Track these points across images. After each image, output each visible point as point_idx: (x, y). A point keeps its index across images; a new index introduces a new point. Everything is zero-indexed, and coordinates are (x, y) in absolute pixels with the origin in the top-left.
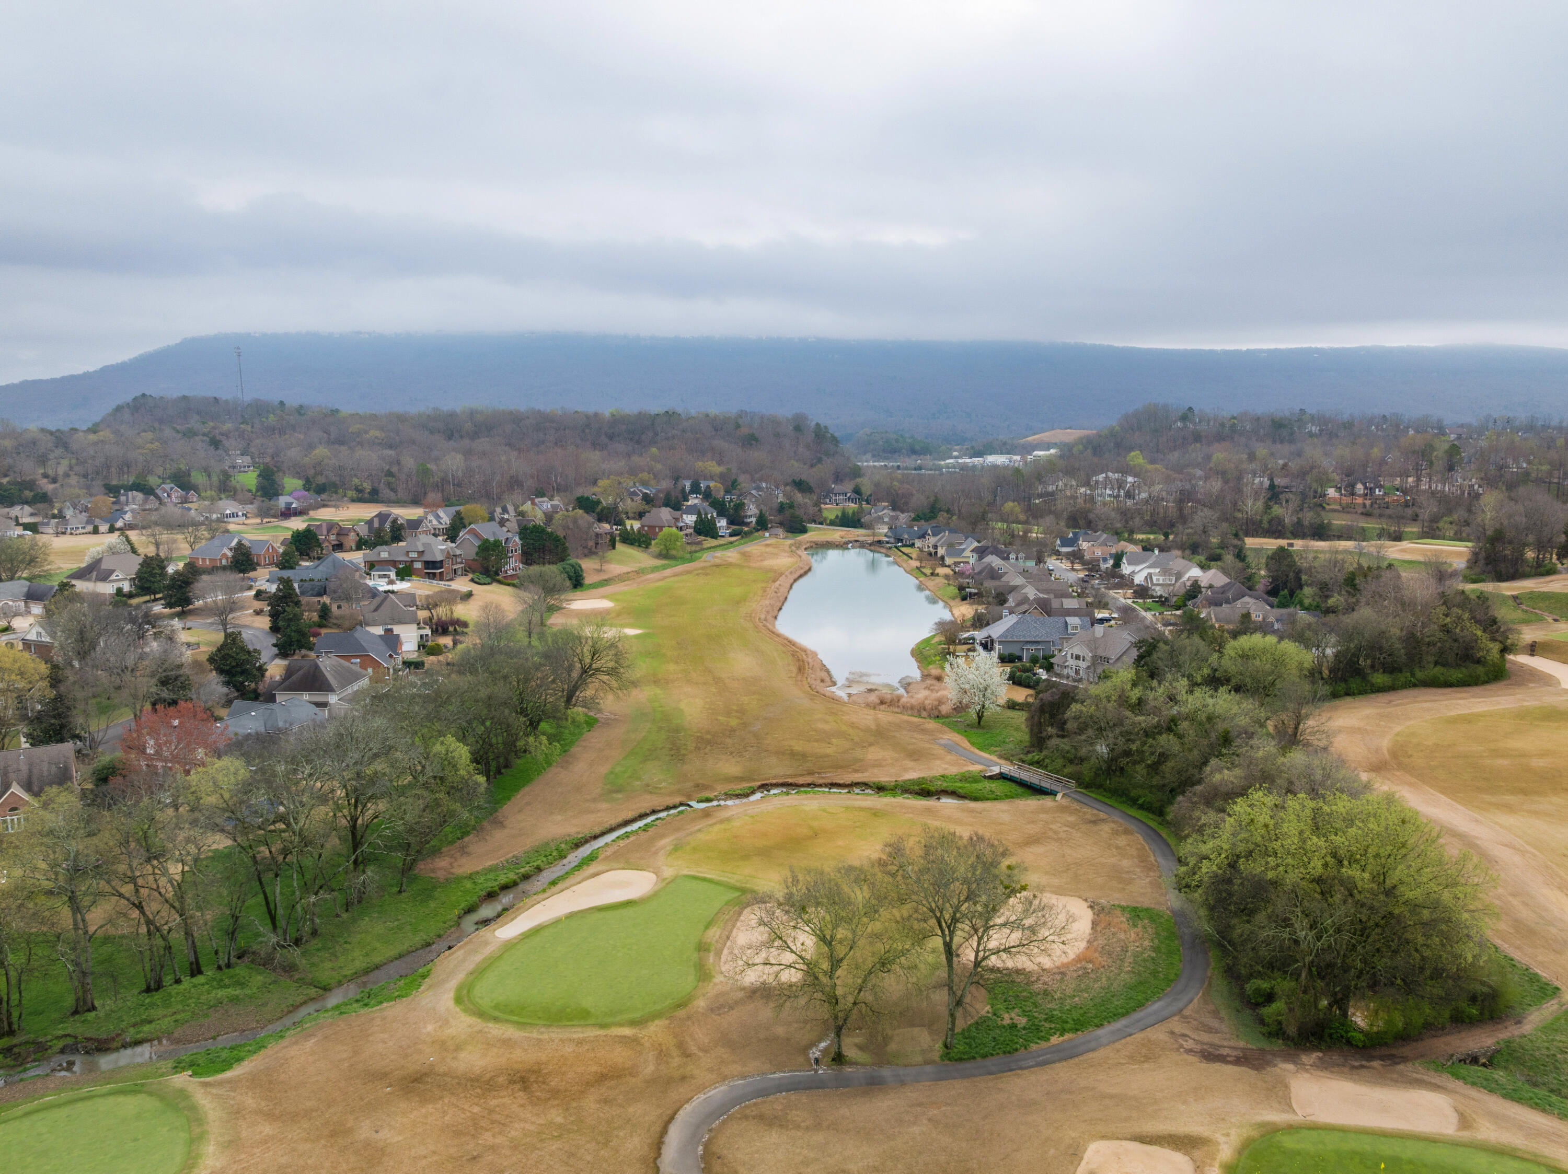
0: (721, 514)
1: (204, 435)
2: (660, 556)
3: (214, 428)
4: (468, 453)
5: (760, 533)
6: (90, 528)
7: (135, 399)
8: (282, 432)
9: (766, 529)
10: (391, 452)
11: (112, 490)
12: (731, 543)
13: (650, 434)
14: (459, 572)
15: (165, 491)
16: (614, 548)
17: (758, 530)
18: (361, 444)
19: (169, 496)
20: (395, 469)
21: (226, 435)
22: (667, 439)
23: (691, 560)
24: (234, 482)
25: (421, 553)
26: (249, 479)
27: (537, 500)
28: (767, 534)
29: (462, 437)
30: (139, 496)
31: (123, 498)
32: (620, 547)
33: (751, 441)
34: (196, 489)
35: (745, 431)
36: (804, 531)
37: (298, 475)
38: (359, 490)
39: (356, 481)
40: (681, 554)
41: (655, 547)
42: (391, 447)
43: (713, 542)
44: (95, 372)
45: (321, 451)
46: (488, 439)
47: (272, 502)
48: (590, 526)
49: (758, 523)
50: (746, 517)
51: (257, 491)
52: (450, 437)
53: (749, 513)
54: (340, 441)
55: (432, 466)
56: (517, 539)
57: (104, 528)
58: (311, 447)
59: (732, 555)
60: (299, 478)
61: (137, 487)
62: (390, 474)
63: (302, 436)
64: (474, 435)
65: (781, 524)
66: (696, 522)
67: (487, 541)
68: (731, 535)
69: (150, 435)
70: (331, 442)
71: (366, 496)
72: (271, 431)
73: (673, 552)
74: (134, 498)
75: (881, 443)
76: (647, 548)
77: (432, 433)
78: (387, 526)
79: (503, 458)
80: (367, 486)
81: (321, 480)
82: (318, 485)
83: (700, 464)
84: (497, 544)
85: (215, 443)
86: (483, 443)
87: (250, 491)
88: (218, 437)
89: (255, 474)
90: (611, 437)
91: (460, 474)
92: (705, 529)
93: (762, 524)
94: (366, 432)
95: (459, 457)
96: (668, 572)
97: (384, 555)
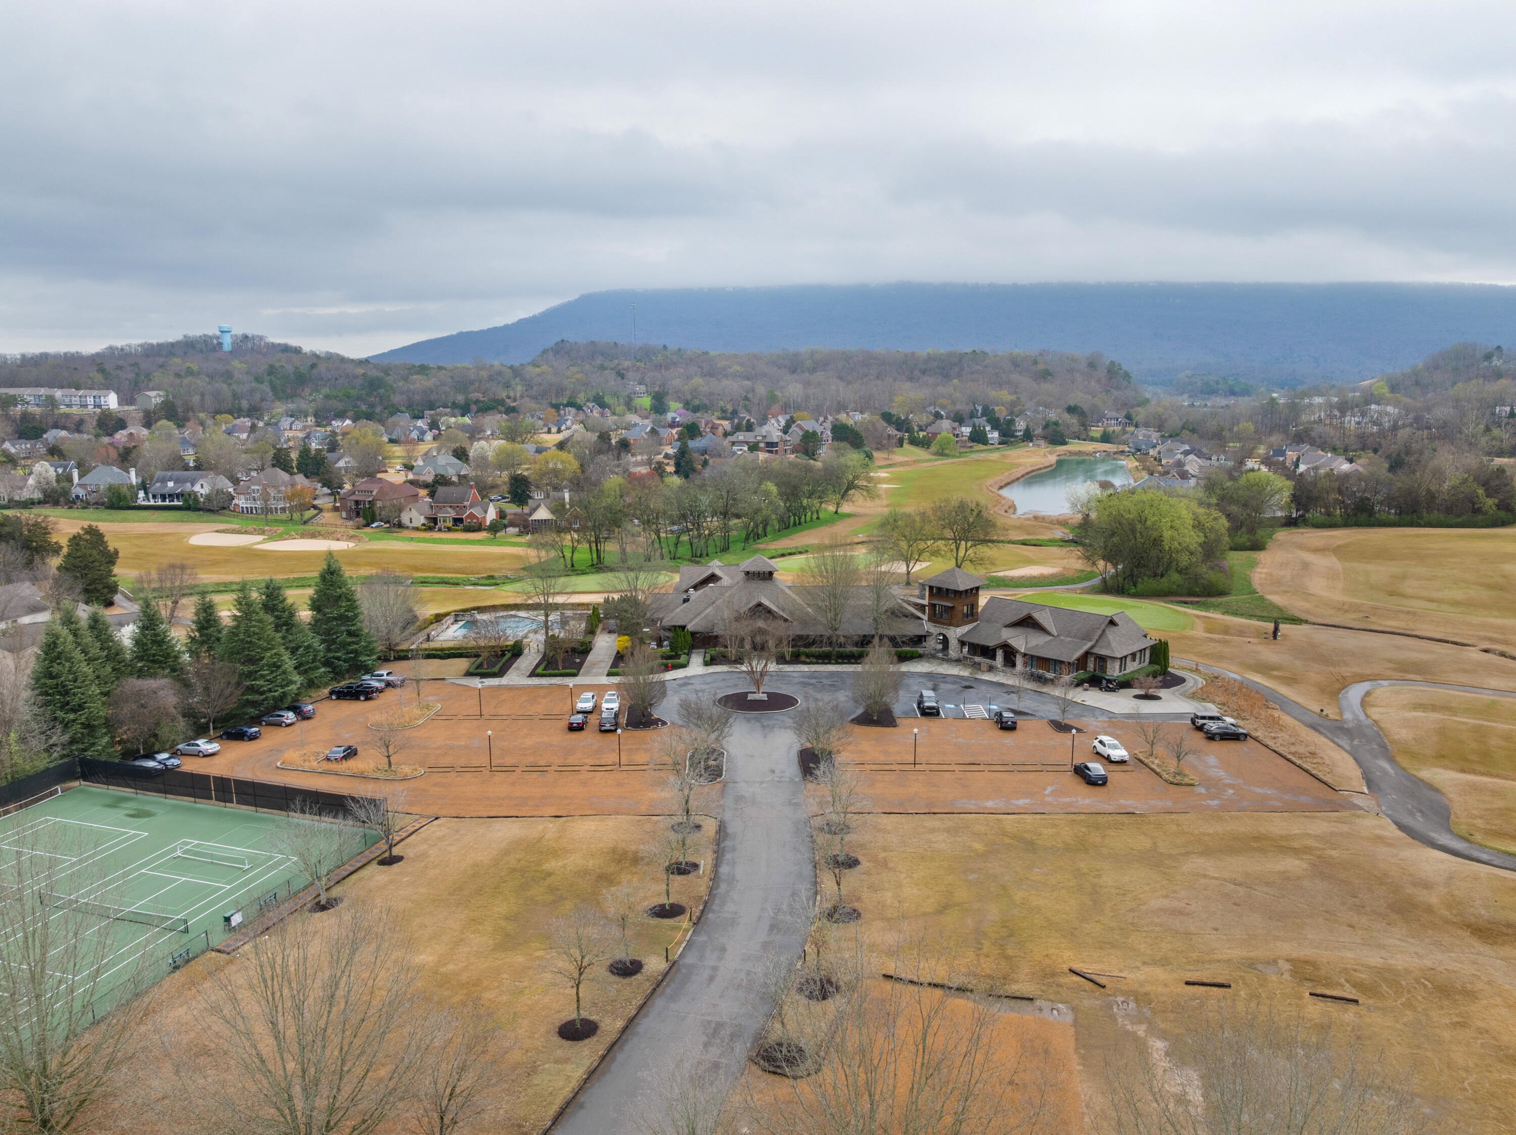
0: (994, 428)
1: (612, 369)
2: (935, 454)
3: (618, 365)
4: (807, 384)
5: (1025, 443)
6: (546, 429)
7: (556, 344)
8: (667, 368)
9: (1031, 441)
10: (748, 383)
11: (556, 407)
12: (998, 449)
13: (957, 369)
14: (789, 452)
15: (588, 407)
16: (902, 446)
17: (1023, 441)
18: (726, 376)
19: (591, 411)
20: (750, 396)
21: (627, 369)
22: (972, 373)
23: (960, 457)
24: (634, 404)
25: (764, 437)
26: (646, 402)
27: (851, 414)
28: (1031, 444)
29: (803, 372)
30: (573, 410)
31: (562, 412)
32: (906, 445)
33: (1046, 375)
34: (609, 407)
35: (1041, 367)
36: (1065, 443)
37: (678, 399)
38: (723, 411)
39: (721, 403)
40: (953, 453)
41: (934, 448)
42: (748, 379)
43: (985, 447)
44: (513, 324)
45: (697, 381)
46: (822, 373)
47: (663, 417)
48: (885, 429)
49: (1024, 435)
50: (1016, 431)
51: (651, 410)
52: (794, 371)
53: (1019, 428)
54: (711, 374)
55: (778, 393)
56: (829, 433)
57: (554, 430)
58: (689, 378)
59: (995, 456)
60: (680, 402)
61: (571, 404)
62: (746, 398)
63: (682, 371)
64: (813, 370)
65: (1045, 438)
66: (971, 432)
67: (808, 431)
68: (999, 444)
69: (575, 369)
70: (703, 375)
71: (729, 415)
72: (659, 367)
73: (947, 452)
74: (569, 412)
75: (1199, 384)
76: (928, 448)
77: (780, 368)
78: (744, 422)
79: (833, 387)
80: (730, 408)
81: (697, 402)
82: (694, 406)
83: (994, 393)
84: (814, 433)
85: (621, 375)
86: (819, 376)
87: (646, 409)
88: (622, 371)
89: (650, 398)
90: (924, 372)
91: (799, 400)
92: (978, 437)
93: (1028, 436)
94: (730, 367)
95: (799, 386)
96: (936, 463)
97: (741, 438)
